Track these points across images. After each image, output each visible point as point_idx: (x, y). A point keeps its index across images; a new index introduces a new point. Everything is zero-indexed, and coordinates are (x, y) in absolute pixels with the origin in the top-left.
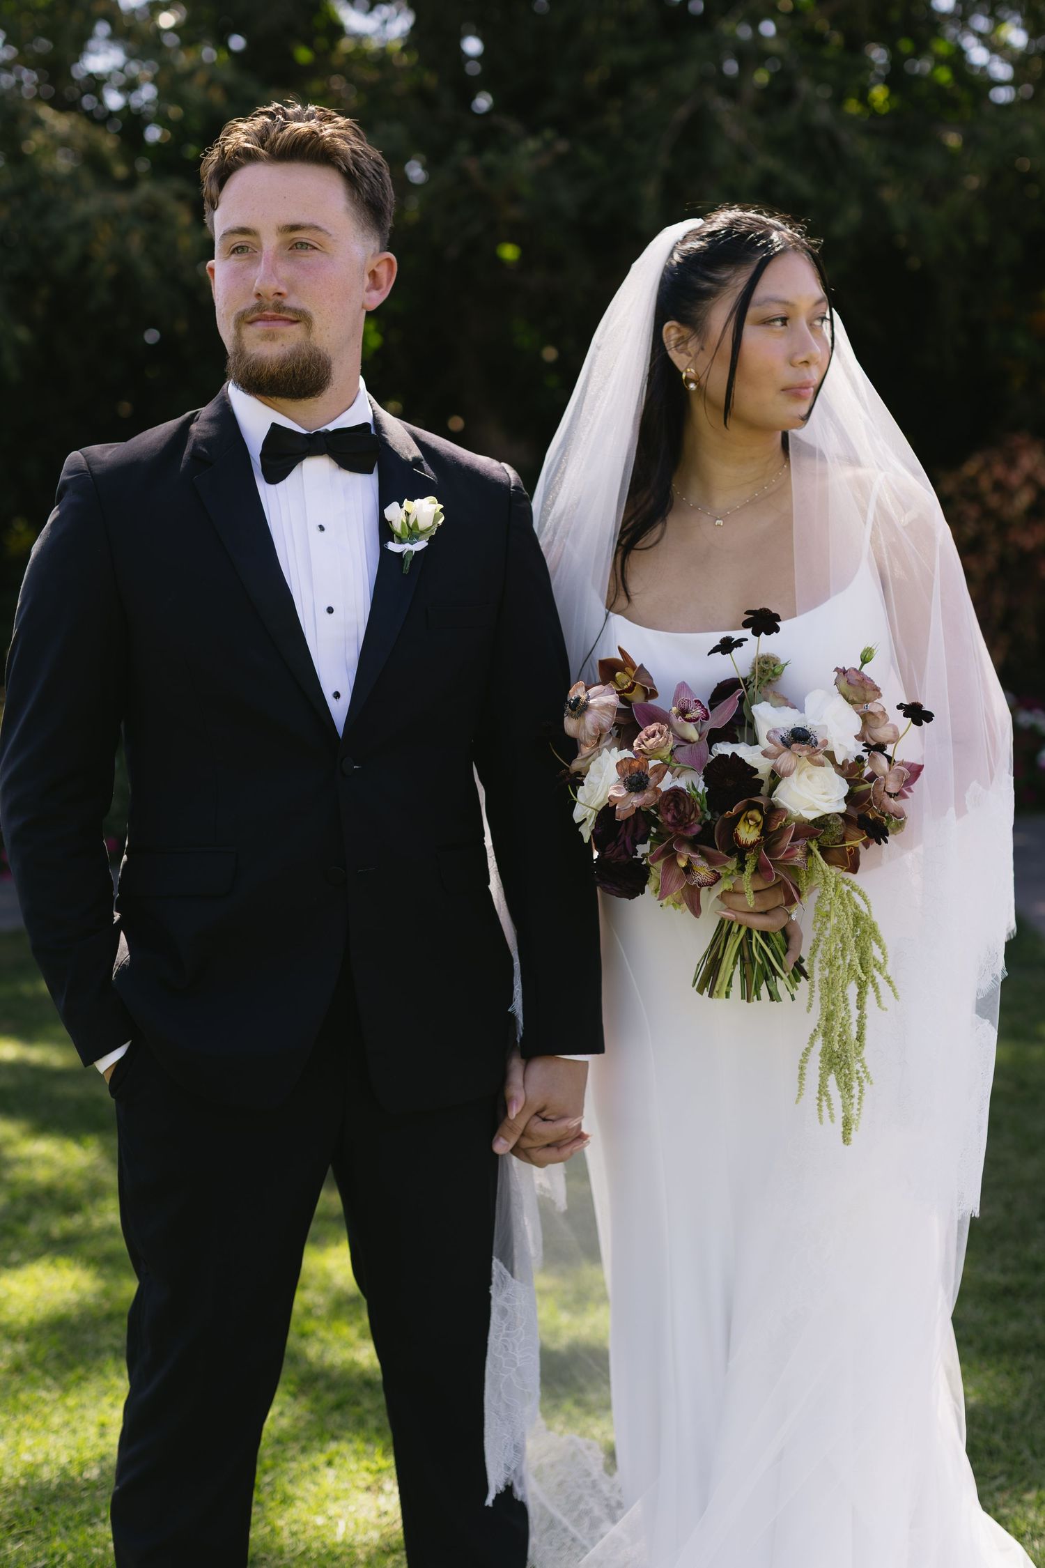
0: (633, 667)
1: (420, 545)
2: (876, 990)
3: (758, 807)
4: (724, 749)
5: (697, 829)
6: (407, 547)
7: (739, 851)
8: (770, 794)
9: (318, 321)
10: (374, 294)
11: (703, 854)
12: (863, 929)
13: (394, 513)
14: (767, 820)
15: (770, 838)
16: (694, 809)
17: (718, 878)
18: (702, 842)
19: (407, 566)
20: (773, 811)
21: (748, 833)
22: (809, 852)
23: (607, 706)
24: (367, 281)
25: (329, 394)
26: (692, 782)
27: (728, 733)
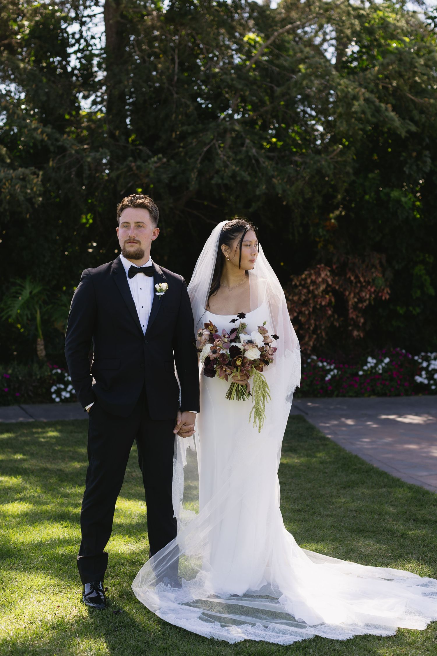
0: (213, 325)
1: (163, 294)
2: (267, 399)
3: (241, 357)
4: (233, 344)
5: (227, 362)
6: (160, 294)
7: (237, 367)
8: (243, 354)
9: (142, 243)
10: (154, 237)
11: (228, 367)
12: (264, 384)
13: (157, 286)
14: (243, 360)
15: (243, 364)
16: (227, 358)
17: (232, 373)
18: (229, 365)
19: (160, 298)
20: (244, 358)
21: (239, 363)
22: (252, 367)
23: (207, 334)
24: (153, 234)
25: (144, 259)
26: (226, 351)
27: (234, 341)
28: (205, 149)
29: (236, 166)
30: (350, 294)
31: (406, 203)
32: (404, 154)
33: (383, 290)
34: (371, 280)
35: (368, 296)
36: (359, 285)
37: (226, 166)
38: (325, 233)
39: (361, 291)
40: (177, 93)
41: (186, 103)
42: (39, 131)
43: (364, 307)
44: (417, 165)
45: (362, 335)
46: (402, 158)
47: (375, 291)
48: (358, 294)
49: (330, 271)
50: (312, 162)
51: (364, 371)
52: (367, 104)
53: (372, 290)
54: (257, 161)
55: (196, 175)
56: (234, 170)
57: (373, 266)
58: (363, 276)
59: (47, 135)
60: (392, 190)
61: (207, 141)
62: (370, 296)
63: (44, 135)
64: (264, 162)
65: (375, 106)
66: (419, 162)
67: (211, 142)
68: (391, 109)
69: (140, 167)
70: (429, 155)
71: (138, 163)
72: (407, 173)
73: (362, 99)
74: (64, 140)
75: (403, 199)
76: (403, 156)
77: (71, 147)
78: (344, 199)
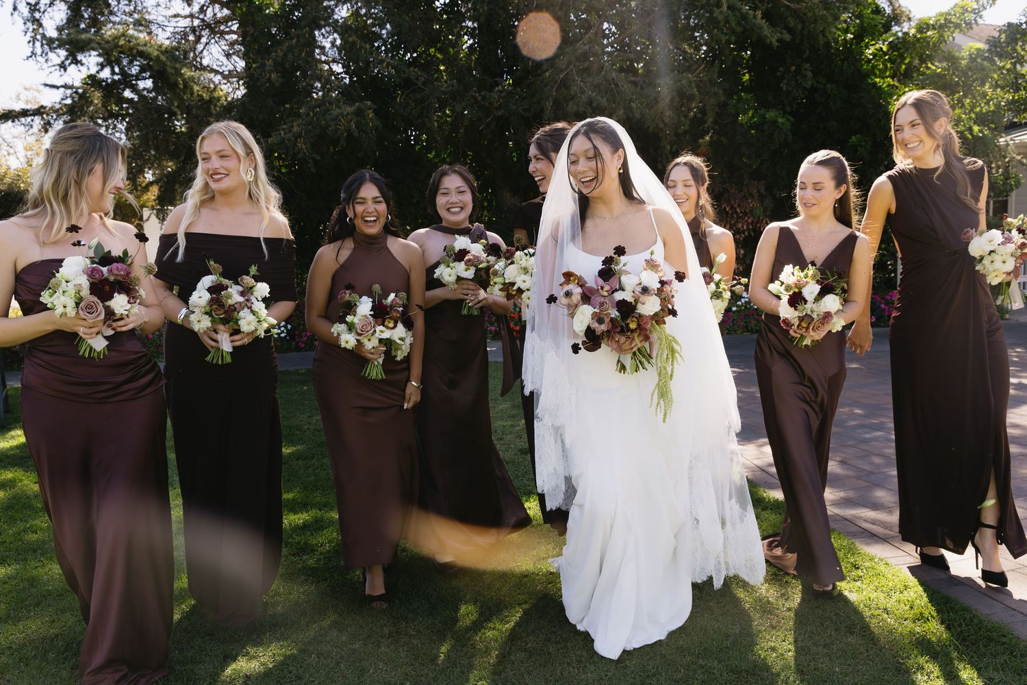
28: (561, 76)
29: (592, 92)
31: (783, 124)
32: (781, 69)
33: (762, 220)
34: (748, 211)
35: (745, 227)
36: (735, 216)
37: (583, 92)
39: (737, 222)
42: (385, 64)
43: (741, 239)
44: (796, 80)
45: (741, 269)
46: (778, 74)
47: (752, 221)
48: (735, 225)
50: (672, 82)
51: (738, 306)
52: (732, 12)
53: (750, 221)
54: (617, 85)
55: (551, 104)
56: (590, 97)
57: (752, 195)
58: (739, 205)
60: (768, 111)
61: (564, 68)
62: (748, 227)
63: (390, 68)
64: (622, 86)
65: (742, 14)
66: (798, 78)
67: (567, 67)
68: (760, 16)
69: (484, 98)
70: (810, 68)
71: (483, 93)
72: (784, 89)
73: (725, 8)
74: (410, 72)
75: (780, 120)
76: (779, 71)
77: (417, 79)
78: (715, 122)
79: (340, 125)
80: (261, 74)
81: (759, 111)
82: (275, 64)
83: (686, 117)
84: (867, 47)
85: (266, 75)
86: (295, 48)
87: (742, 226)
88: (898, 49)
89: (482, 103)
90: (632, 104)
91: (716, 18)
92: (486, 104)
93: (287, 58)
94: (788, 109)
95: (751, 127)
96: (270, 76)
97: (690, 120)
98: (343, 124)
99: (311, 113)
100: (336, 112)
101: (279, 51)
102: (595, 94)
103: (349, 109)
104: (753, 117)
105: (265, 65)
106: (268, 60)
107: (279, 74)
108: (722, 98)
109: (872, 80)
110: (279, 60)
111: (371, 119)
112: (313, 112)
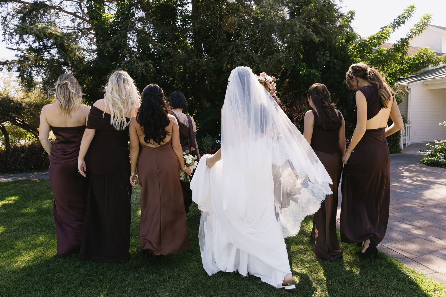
28: (230, 54)
30: (294, 115)
31: (318, 75)
32: (317, 53)
34: (303, 109)
36: (298, 111)
37: (239, 60)
38: (283, 89)
39: (298, 114)
40: (219, 31)
41: (222, 34)
42: (158, 46)
43: (300, 121)
44: (323, 58)
46: (316, 55)
48: (298, 115)
49: (286, 106)
50: (275, 57)
52: (301, 28)
54: (252, 58)
57: (304, 103)
58: (300, 107)
59: (161, 48)
60: (312, 70)
61: (231, 50)
63: (160, 47)
64: (255, 58)
65: (304, 30)
66: (324, 56)
67: (232, 50)
68: (311, 31)
69: (199, 61)
70: (329, 53)
71: (198, 59)
72: (319, 61)
73: (298, 26)
74: (168, 49)
75: (316, 73)
76: (317, 54)
77: (171, 52)
78: (291, 74)
79: (138, 70)
80: (105, 48)
81: (308, 70)
82: (111, 44)
83: (280, 71)
84: (351, 45)
85: (107, 49)
86: (119, 38)
87: (301, 116)
88: (362, 47)
89: (198, 63)
90: (259, 65)
91: (295, 30)
92: (200, 64)
93: (116, 42)
94: (320, 69)
95: (305, 76)
96: (109, 49)
97: (281, 72)
98: (140, 70)
99: (125, 65)
100: (136, 65)
101: (112, 39)
102: (244, 61)
103: (142, 64)
104: (305, 72)
105: (106, 44)
106: (108, 43)
107: (113, 48)
108: (294, 64)
109: (352, 58)
110: (112, 43)
111: (152, 68)
112: (126, 65)
